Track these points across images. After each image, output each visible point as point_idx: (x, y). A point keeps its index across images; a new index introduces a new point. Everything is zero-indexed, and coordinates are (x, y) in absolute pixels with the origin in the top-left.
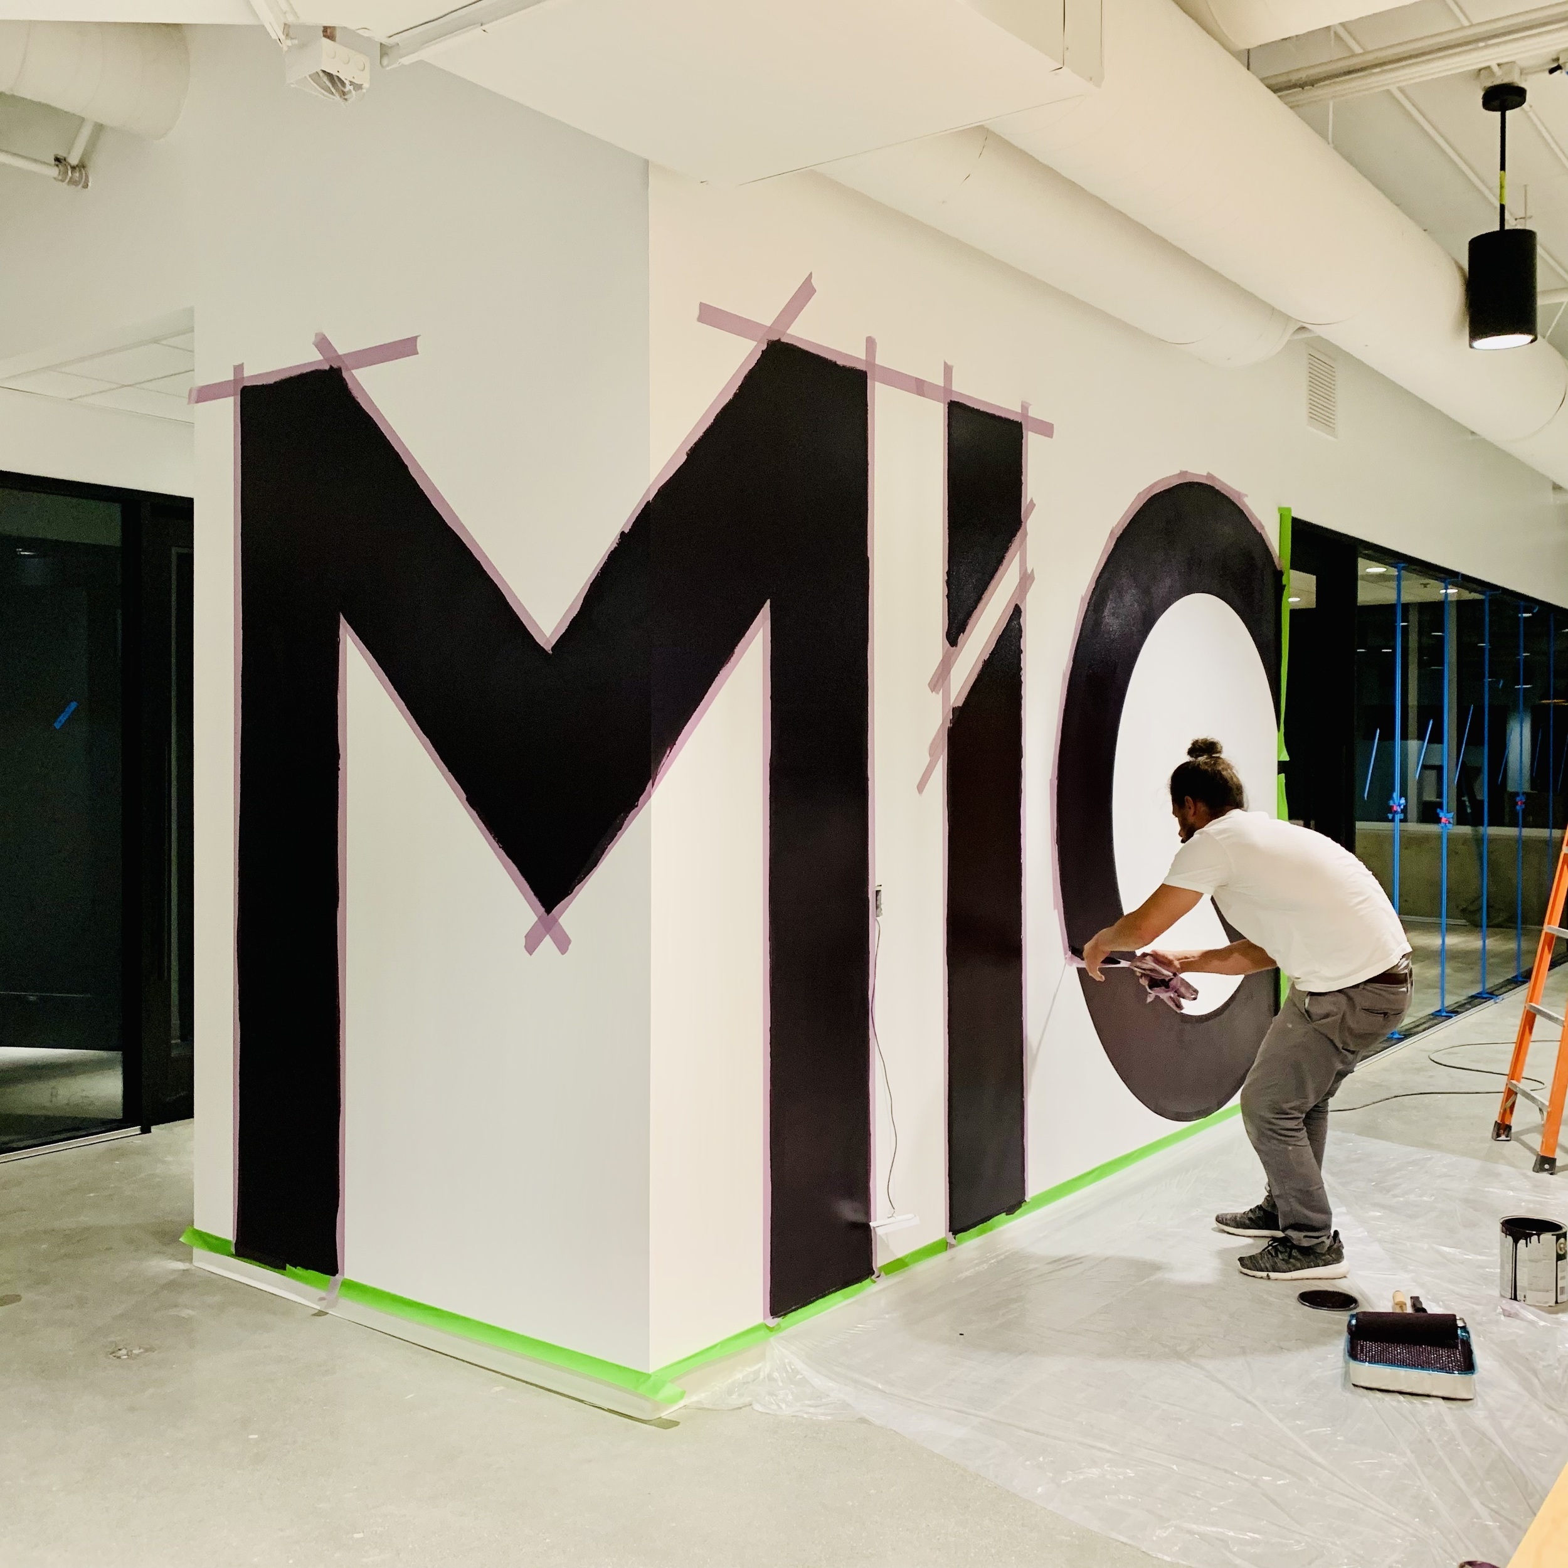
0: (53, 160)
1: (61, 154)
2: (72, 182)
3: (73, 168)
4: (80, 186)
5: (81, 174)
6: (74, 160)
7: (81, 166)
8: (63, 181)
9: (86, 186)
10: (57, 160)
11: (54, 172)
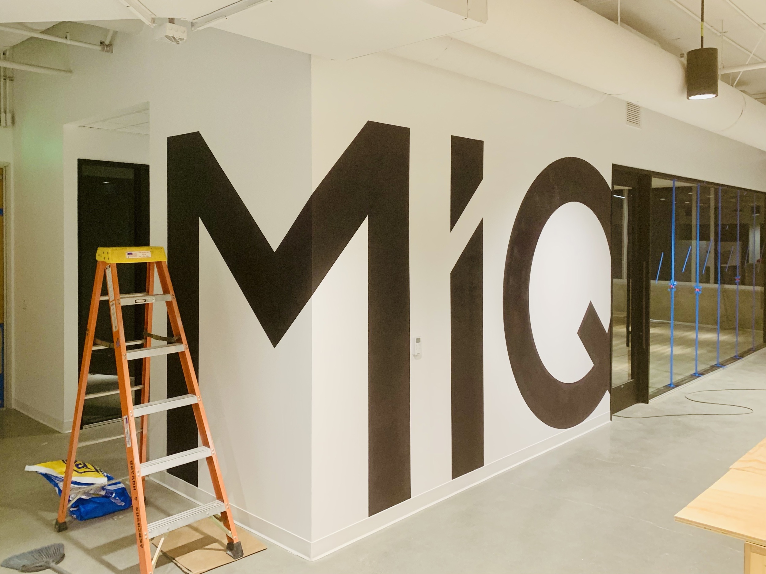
0: (100, 43)
1: (103, 40)
2: (107, 51)
3: (107, 46)
4: (110, 52)
5: (110, 49)
6: (107, 42)
7: (110, 45)
8: (103, 51)
9: (112, 52)
10: (101, 43)
11: (99, 48)
